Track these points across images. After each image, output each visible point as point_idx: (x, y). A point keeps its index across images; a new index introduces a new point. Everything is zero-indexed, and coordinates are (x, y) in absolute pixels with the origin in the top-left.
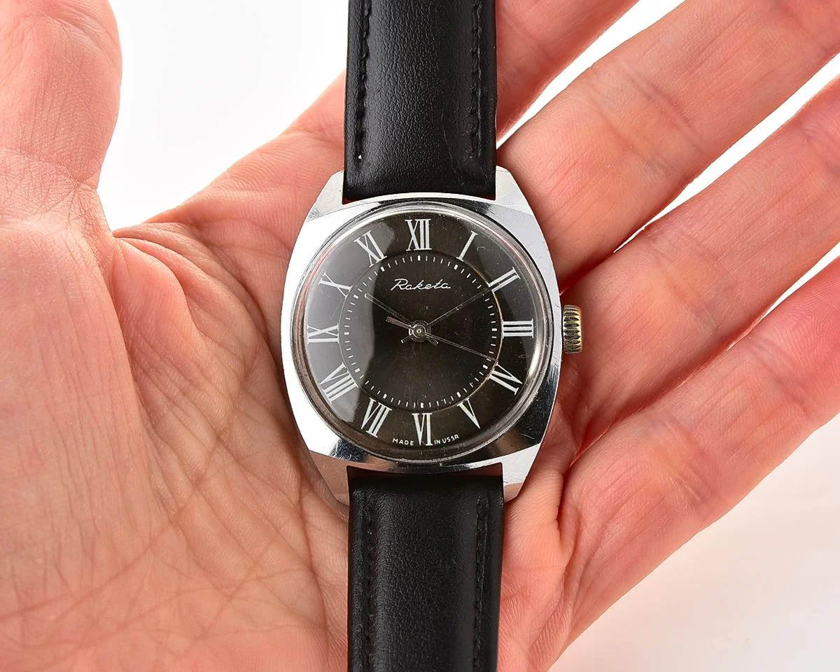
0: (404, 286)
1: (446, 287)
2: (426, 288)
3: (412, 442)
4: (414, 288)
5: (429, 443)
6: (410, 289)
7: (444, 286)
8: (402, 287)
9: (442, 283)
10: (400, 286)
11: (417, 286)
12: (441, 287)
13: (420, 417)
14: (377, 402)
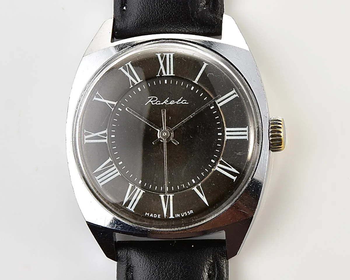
0: (155, 102)
1: (185, 103)
2: (170, 103)
3: (159, 216)
4: (162, 104)
5: (172, 217)
6: (159, 104)
7: (183, 102)
8: (153, 102)
9: (182, 100)
10: (152, 102)
11: (164, 102)
12: (182, 102)
13: (165, 197)
14: (135, 186)
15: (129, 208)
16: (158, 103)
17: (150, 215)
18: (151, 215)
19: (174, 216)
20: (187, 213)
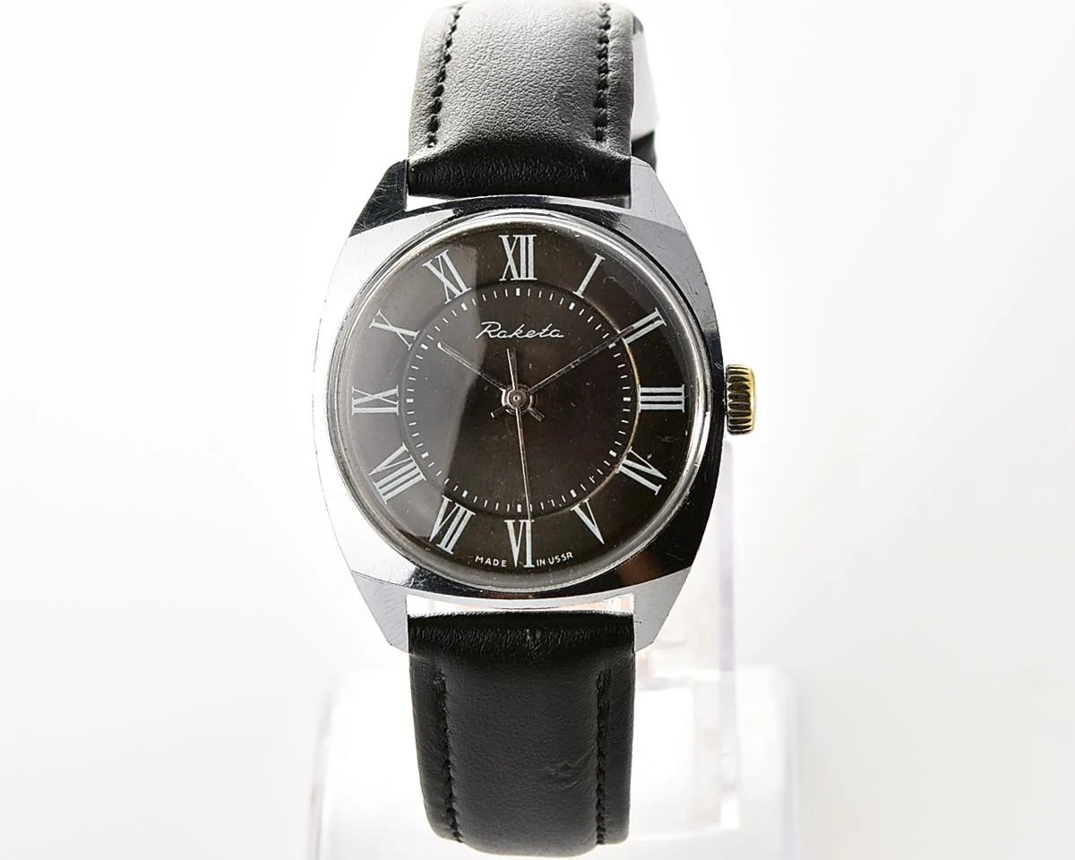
0: (496, 333)
2: (527, 336)
3: (503, 562)
4: (511, 336)
5: (529, 564)
6: (504, 336)
7: (553, 334)
8: (492, 334)
9: (551, 329)
10: (489, 332)
11: (515, 333)
12: (550, 334)
13: (516, 526)
14: (454, 502)
15: (442, 545)
16: (502, 334)
17: (484, 561)
18: (488, 561)
19: (534, 562)
20: (560, 557)
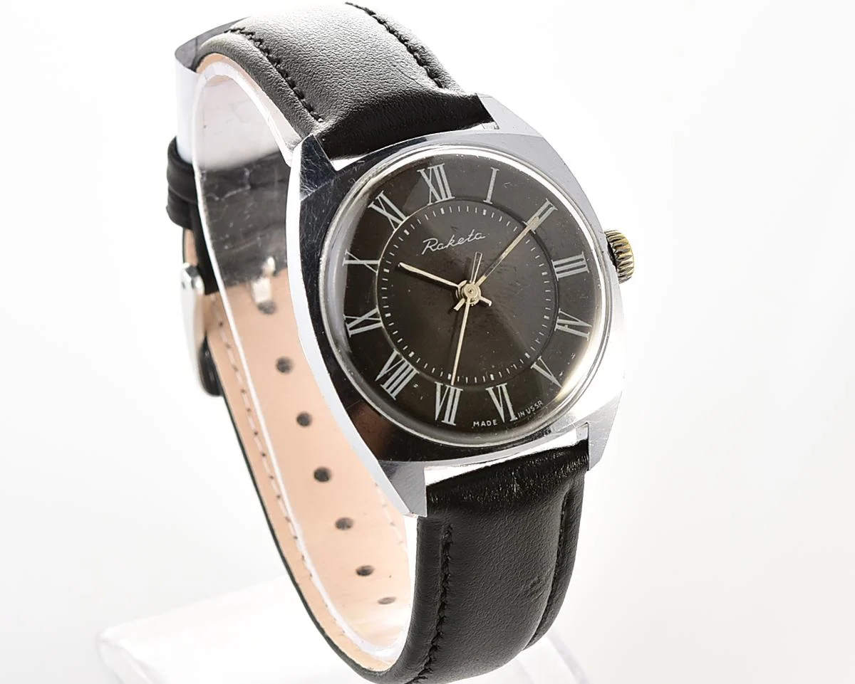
1: (481, 238)
2: (459, 243)
3: (494, 421)
4: (447, 247)
5: (513, 418)
6: (442, 248)
7: (477, 237)
8: (433, 248)
9: (474, 234)
10: (430, 247)
11: (450, 244)
12: (475, 238)
13: (495, 391)
14: (444, 385)
15: (446, 421)
16: (440, 247)
17: (480, 424)
18: (483, 424)
19: (517, 416)
20: (534, 406)
